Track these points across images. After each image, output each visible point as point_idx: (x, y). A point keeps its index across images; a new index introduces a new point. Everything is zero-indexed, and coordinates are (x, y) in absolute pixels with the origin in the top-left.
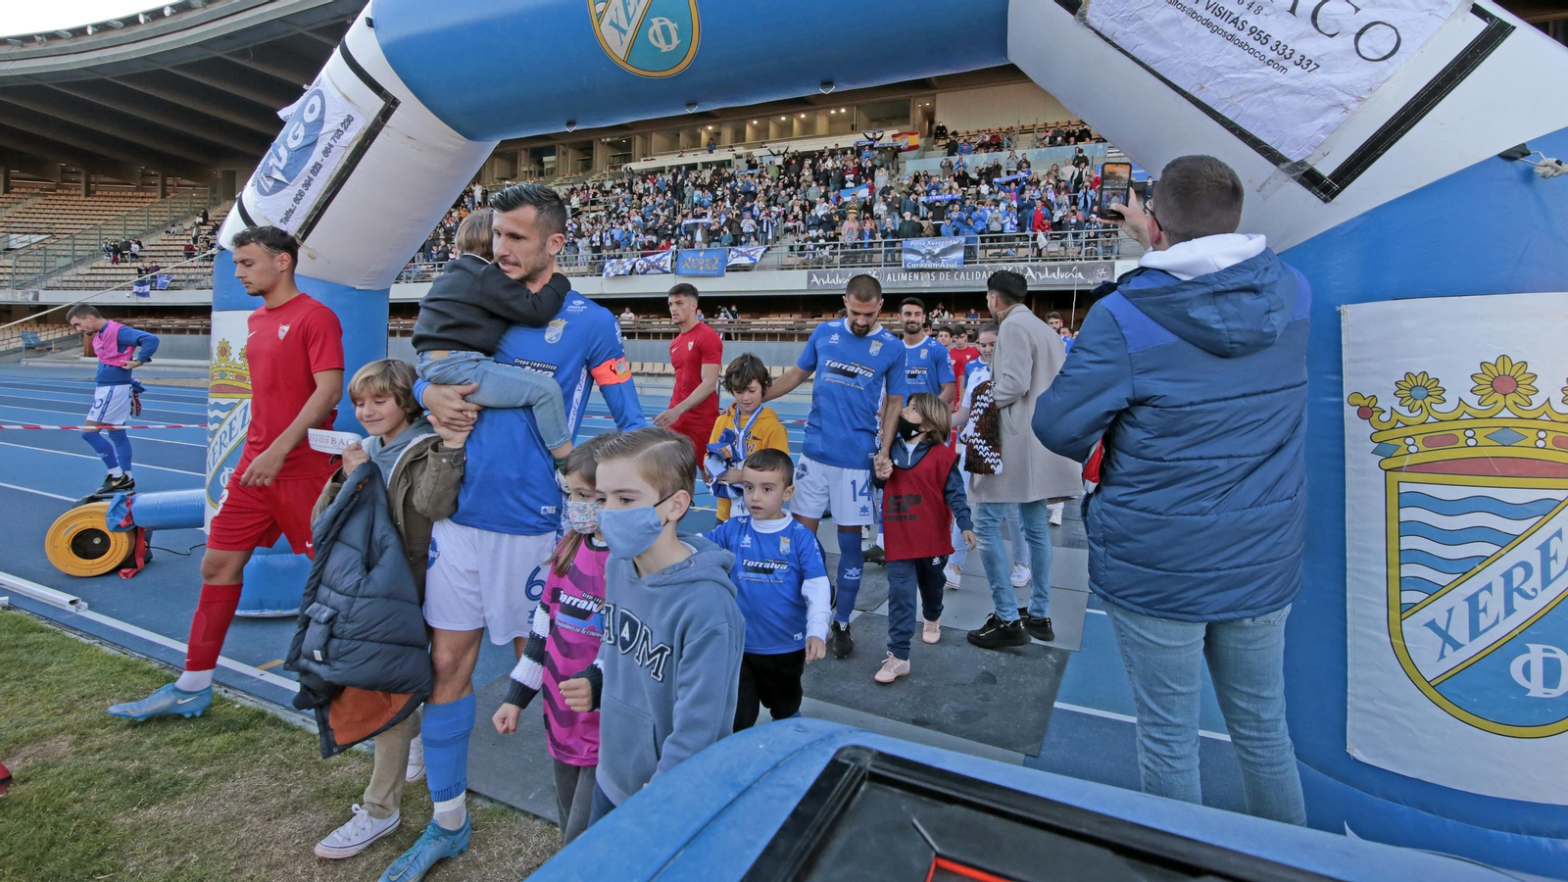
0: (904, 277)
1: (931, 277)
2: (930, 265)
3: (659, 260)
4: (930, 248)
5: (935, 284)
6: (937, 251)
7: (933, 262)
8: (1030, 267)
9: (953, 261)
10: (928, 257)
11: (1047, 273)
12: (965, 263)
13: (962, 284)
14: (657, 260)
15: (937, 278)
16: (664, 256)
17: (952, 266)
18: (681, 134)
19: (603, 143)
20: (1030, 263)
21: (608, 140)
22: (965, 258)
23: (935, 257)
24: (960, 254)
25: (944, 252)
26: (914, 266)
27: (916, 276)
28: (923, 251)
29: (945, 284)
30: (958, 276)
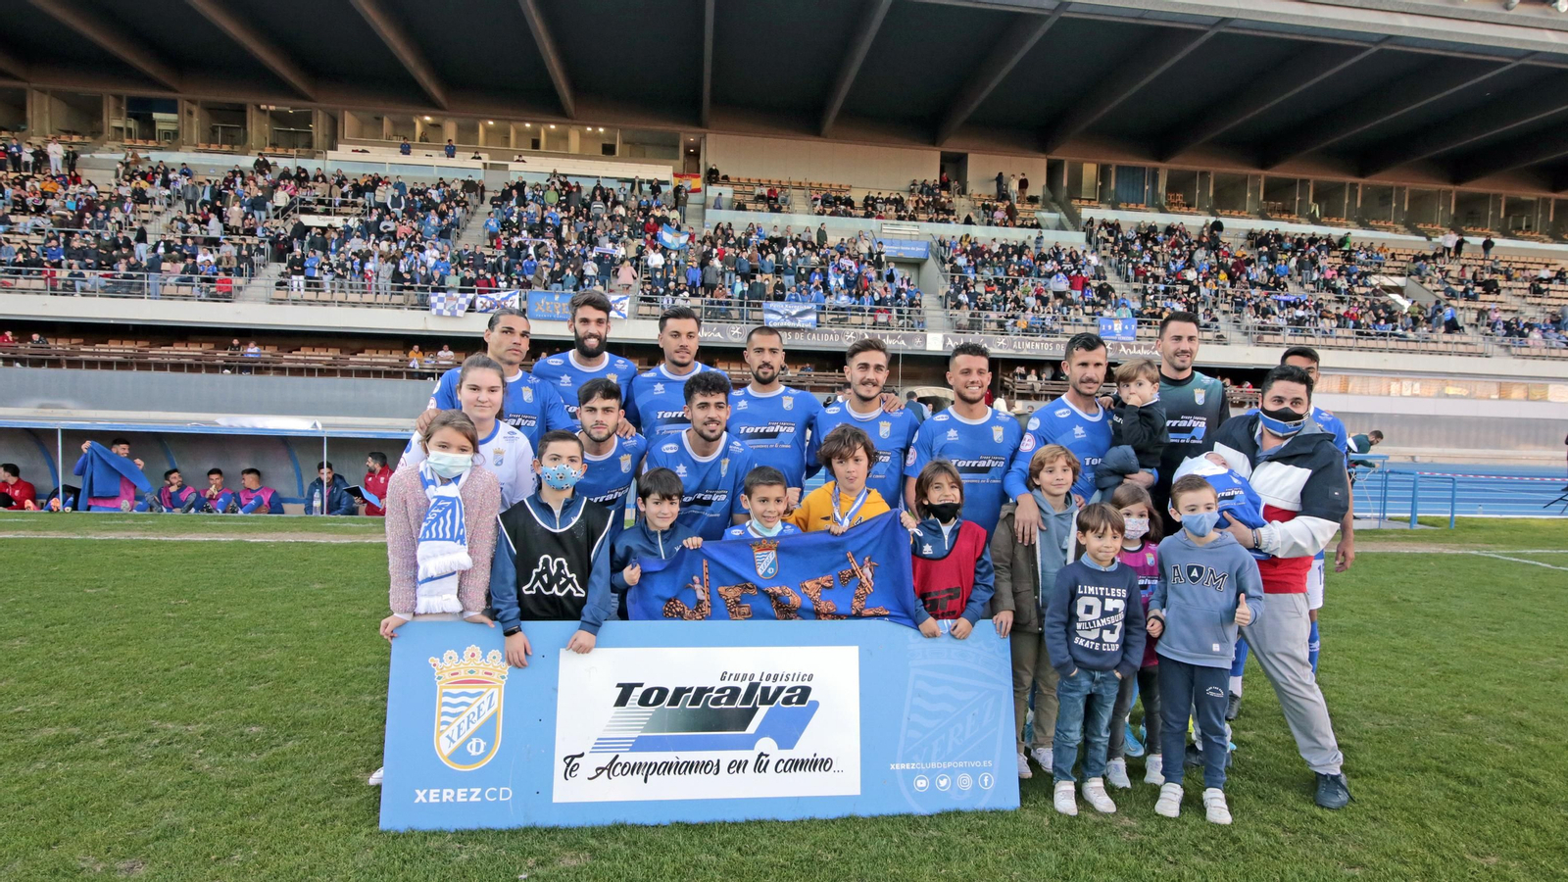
2: (789, 324)
3: (507, 299)
4: (789, 309)
6: (794, 313)
7: (792, 322)
9: (808, 322)
10: (787, 318)
13: (814, 343)
14: (503, 299)
15: (793, 337)
16: (510, 295)
17: (807, 326)
18: (385, 119)
19: (264, 111)
21: (272, 108)
22: (816, 321)
23: (793, 318)
24: (813, 317)
25: (801, 314)
28: (782, 312)
29: (799, 343)
30: (813, 337)
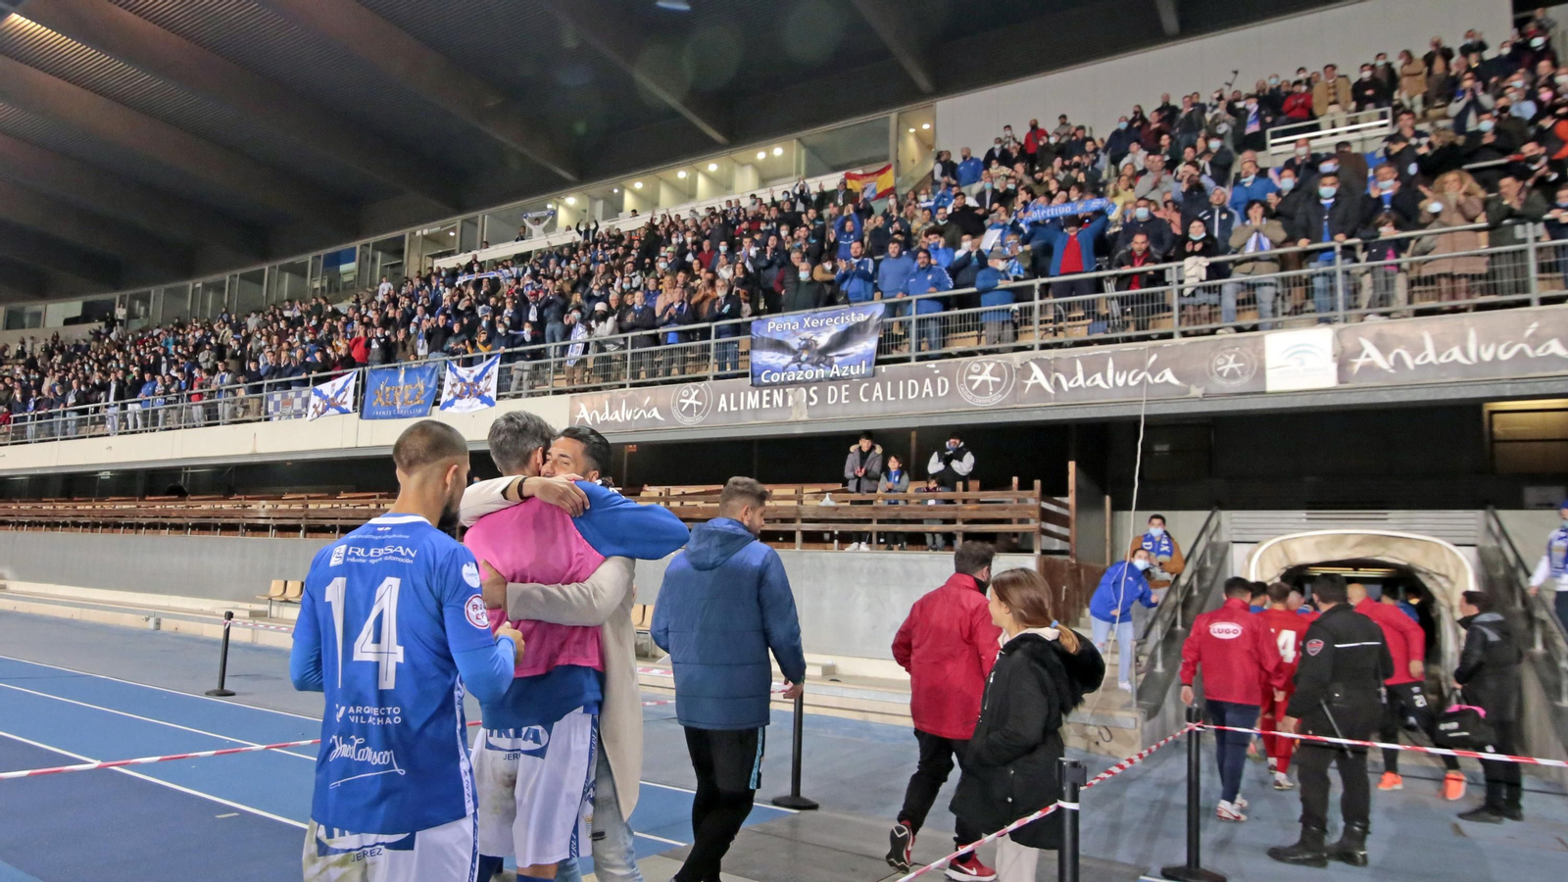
0: (753, 400)
1: (810, 399)
2: (810, 373)
3: (342, 389)
4: (807, 334)
5: (819, 412)
6: (823, 340)
7: (817, 365)
8: (1037, 361)
9: (858, 361)
10: (804, 356)
11: (1080, 375)
12: (879, 362)
13: (877, 410)
15: (823, 400)
16: (346, 382)
17: (855, 372)
20: (1037, 353)
22: (880, 349)
23: (819, 354)
24: (868, 345)
25: (838, 341)
26: (776, 378)
27: (778, 397)
29: (839, 412)
30: (868, 393)
